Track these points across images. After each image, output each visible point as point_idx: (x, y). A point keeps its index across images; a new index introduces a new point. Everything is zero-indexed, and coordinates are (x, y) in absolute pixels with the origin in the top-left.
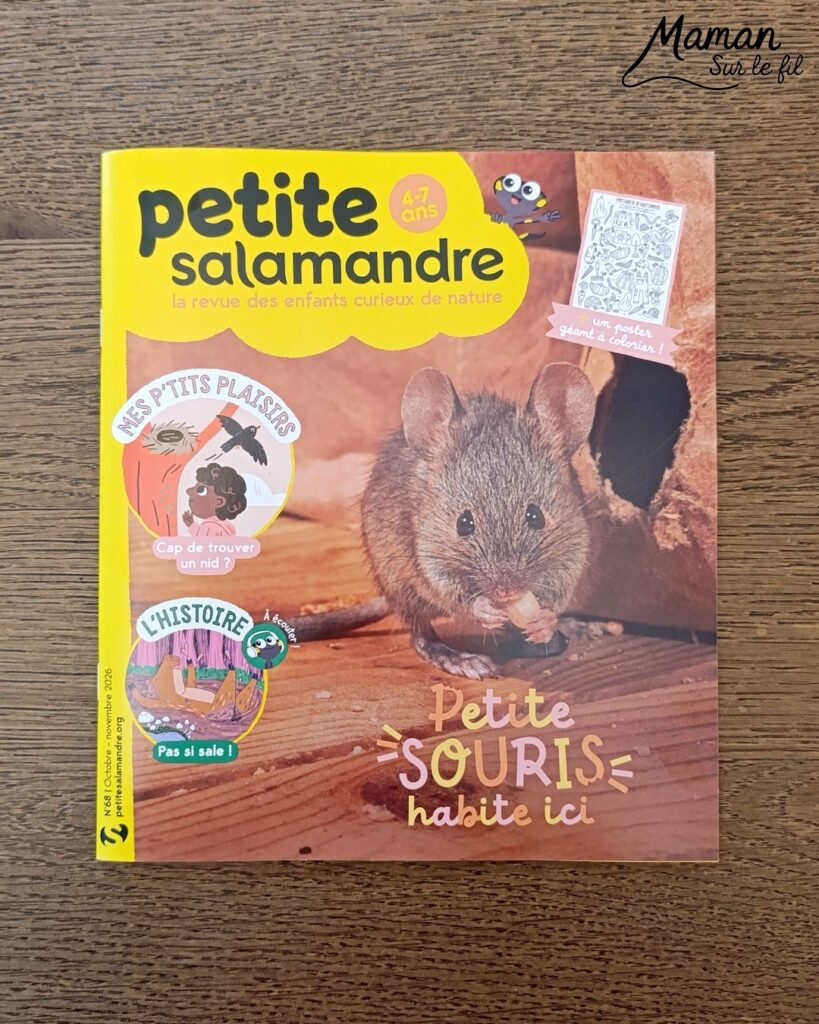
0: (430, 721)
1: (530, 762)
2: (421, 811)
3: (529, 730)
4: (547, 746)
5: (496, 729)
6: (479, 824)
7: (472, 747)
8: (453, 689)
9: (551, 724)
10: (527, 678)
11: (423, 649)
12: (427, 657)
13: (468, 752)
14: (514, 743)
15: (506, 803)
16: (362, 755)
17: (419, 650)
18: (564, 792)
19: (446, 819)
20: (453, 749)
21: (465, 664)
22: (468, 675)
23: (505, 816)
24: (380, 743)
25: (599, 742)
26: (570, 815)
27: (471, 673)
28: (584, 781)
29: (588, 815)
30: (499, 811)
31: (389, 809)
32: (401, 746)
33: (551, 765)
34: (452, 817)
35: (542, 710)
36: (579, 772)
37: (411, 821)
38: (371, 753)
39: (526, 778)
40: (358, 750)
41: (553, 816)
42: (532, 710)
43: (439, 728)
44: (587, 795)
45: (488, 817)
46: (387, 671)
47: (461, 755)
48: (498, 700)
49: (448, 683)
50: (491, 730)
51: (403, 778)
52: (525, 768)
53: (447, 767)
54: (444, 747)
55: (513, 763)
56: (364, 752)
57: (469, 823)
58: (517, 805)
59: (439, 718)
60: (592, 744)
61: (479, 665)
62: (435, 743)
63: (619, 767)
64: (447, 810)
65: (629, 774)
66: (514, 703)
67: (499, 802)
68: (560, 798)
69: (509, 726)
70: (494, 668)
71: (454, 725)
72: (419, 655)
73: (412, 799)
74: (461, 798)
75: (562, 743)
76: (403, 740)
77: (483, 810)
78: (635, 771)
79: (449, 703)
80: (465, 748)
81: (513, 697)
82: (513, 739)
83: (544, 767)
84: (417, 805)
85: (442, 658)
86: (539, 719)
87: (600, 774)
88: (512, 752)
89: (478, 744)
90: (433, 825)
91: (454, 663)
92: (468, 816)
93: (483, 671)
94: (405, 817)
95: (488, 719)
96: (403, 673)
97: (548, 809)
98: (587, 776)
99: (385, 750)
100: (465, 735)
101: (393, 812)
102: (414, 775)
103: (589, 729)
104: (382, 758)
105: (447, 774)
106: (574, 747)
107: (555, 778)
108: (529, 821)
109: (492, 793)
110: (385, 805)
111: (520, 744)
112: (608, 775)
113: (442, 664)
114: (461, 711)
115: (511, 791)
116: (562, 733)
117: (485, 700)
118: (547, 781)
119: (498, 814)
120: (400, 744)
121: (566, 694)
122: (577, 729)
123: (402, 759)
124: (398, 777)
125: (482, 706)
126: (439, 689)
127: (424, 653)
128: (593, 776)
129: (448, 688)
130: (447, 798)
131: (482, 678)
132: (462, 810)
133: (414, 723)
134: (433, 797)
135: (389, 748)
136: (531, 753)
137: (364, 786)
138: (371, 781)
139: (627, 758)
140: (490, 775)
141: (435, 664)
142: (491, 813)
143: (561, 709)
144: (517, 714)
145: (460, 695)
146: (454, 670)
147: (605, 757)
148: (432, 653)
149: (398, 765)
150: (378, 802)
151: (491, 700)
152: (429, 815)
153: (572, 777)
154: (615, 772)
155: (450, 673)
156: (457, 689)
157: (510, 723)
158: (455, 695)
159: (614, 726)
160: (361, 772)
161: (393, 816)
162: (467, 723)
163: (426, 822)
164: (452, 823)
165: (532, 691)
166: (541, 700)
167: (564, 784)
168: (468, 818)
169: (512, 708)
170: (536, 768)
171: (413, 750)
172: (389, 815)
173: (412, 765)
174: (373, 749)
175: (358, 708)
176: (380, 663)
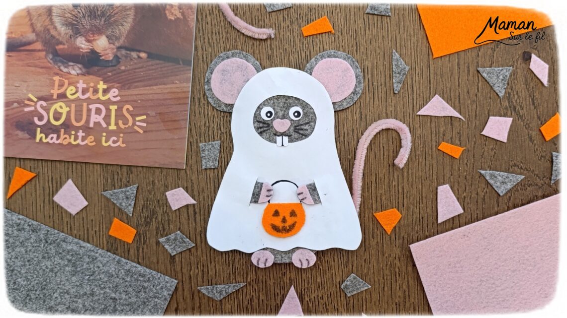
0: (51, 93)
1: (97, 116)
2: (43, 135)
3: (98, 101)
4: (106, 109)
5: (82, 99)
6: (70, 143)
7: (70, 107)
8: (64, 79)
9: (109, 98)
10: (99, 77)
11: (51, 59)
12: (53, 64)
13: (68, 109)
14: (91, 107)
15: (84, 134)
16: (17, 107)
17: (49, 60)
18: (113, 131)
19: (54, 140)
20: (61, 107)
21: (70, 68)
22: (71, 73)
23: (83, 140)
24: (27, 102)
25: (131, 109)
26: (114, 142)
27: (73, 72)
28: (122, 126)
29: (123, 143)
30: (80, 138)
31: (28, 133)
32: (36, 104)
33: (107, 118)
34: (58, 139)
35: (105, 92)
36: (120, 122)
37: (38, 140)
38: (22, 107)
39: (95, 123)
40: (15, 105)
41: (106, 142)
42: (101, 91)
43: (55, 97)
44: (124, 133)
45: (75, 141)
46: (33, 69)
47: (64, 110)
48: (85, 86)
49: (61, 76)
50: (80, 99)
51: (36, 119)
52: (94, 118)
53: (57, 116)
54: (56, 106)
55: (89, 116)
56: (19, 106)
57: (65, 143)
58: (89, 135)
59: (55, 92)
60: (128, 109)
61: (77, 69)
62: (52, 104)
63: (140, 121)
64: (55, 136)
65: (145, 125)
66: (92, 87)
67: (81, 134)
68: (110, 134)
69: (89, 98)
70: (84, 70)
71: (62, 96)
72: (49, 62)
73: (39, 130)
74: (63, 130)
75: (113, 108)
76: (37, 101)
77: (73, 137)
78: (147, 123)
79: (61, 85)
80: (67, 107)
81: (92, 84)
82: (90, 104)
83: (104, 119)
84: (41, 132)
85: (60, 64)
86: (103, 96)
87: (130, 124)
88: (89, 110)
89: (73, 106)
90: (48, 143)
91: (65, 67)
92: (65, 139)
93: (79, 72)
94: (34, 137)
95: (79, 94)
96: (41, 70)
97: (104, 139)
98: (124, 124)
99: (28, 105)
100: (67, 101)
101: (29, 135)
102: (41, 118)
103: (127, 102)
104: (27, 109)
105: (57, 119)
106: (119, 110)
107: (109, 124)
108: (94, 144)
109: (77, 129)
110: (26, 132)
111: (93, 107)
112: (134, 124)
113: (59, 67)
114: (66, 90)
115: (86, 129)
116: (114, 103)
117: (78, 85)
118: (104, 125)
119: (79, 139)
120: (36, 103)
121: (118, 85)
122: (121, 102)
123: (36, 110)
124: (33, 119)
125: (77, 88)
126: (57, 79)
127: (51, 61)
128: (127, 124)
129: (61, 79)
130: (56, 130)
131: (78, 75)
132: (62, 136)
133: (44, 93)
134: (49, 129)
135: (30, 105)
136: (98, 111)
137: (17, 122)
138: (21, 120)
139: (144, 117)
140: (78, 121)
141: (56, 67)
142: (76, 139)
143: (114, 92)
144: (93, 93)
145: (66, 82)
146: (65, 70)
147: (134, 116)
148: (55, 62)
149: (34, 113)
150: (22, 130)
151: (81, 85)
152: (46, 137)
153: (117, 124)
154: (138, 123)
155: (62, 71)
156: (66, 79)
157: (89, 97)
158: (64, 82)
159: (139, 101)
160: (16, 115)
161: (29, 137)
162: (69, 95)
163: (44, 140)
164: (57, 142)
165: (101, 83)
166: (105, 87)
167: (113, 127)
168: (65, 140)
169: (91, 90)
170: (100, 119)
171: (42, 107)
172: (27, 136)
173: (40, 113)
174: (23, 105)
175: (17, 85)
176: (30, 65)
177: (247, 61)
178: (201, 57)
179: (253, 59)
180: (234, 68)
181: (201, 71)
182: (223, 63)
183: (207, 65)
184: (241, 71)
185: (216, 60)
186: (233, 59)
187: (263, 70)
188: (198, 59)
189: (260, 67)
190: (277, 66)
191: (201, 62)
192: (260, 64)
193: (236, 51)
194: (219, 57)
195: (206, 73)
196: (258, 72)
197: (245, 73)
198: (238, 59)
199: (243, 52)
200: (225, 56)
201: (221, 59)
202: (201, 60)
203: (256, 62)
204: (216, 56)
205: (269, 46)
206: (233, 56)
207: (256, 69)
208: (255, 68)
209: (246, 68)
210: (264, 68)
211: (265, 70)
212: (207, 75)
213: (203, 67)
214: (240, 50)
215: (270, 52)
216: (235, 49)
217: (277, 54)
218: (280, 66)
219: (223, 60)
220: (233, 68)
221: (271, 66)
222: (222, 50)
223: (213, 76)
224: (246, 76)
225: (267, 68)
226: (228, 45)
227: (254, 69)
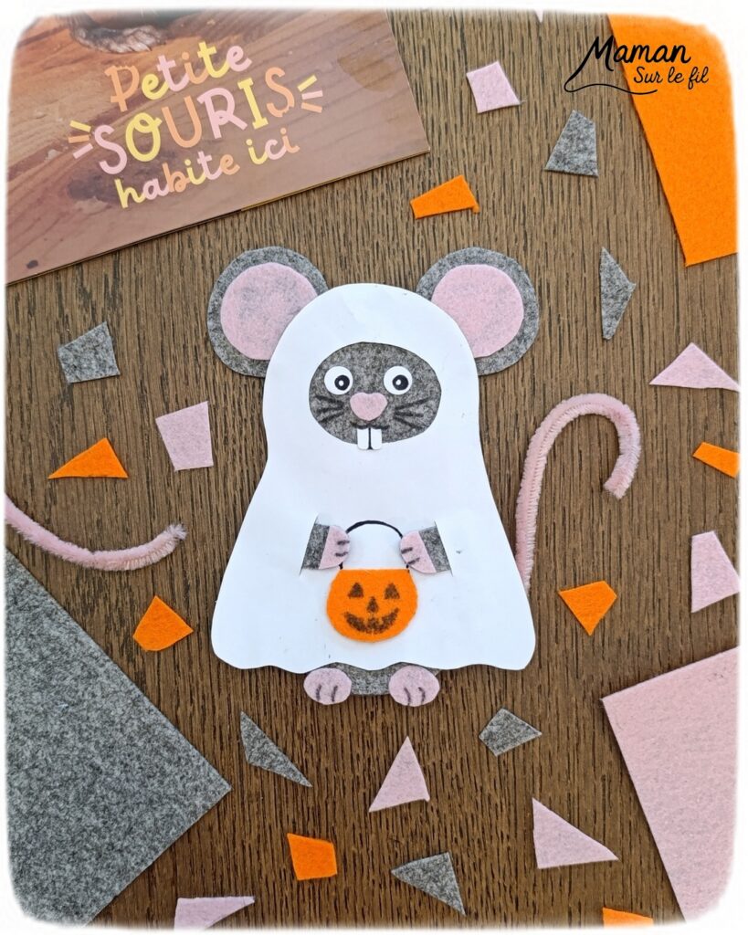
0: (113, 104)
1: (221, 112)
2: (131, 190)
3: (211, 82)
4: (233, 93)
5: (178, 92)
6: (190, 185)
7: (161, 116)
8: (126, 67)
9: (230, 70)
10: (193, 35)
11: (86, 38)
12: (92, 46)
13: (159, 121)
14: (200, 99)
15: (209, 158)
16: (58, 157)
17: (82, 41)
18: (263, 130)
19: (157, 191)
20: (144, 123)
21: (130, 40)
22: (136, 49)
23: (212, 170)
24: (72, 140)
25: (281, 73)
26: (275, 150)
27: (139, 46)
28: (278, 114)
29: (292, 145)
30: (205, 167)
31: (99, 199)
32: (92, 136)
33: (242, 108)
34: (162, 185)
35: (217, 59)
36: (271, 107)
37: (124, 204)
38: (67, 152)
39: (222, 127)
40: (52, 153)
41: (259, 155)
42: (208, 62)
43: (123, 108)
44: (286, 126)
45: (197, 176)
46: (57, 71)
47: (153, 126)
48: (173, 64)
49: (119, 63)
50: (174, 94)
51: (104, 165)
52: (217, 119)
53: (144, 142)
54: (134, 124)
55: (204, 118)
56: (59, 153)
57: (180, 187)
58: (221, 156)
59: (120, 98)
60: (274, 77)
61: (144, 36)
62: (125, 123)
63: (307, 90)
64: (155, 182)
65: (319, 94)
66: (187, 61)
67: (203, 159)
68: (260, 137)
69: (190, 84)
70: (159, 34)
71: (138, 101)
72: (84, 45)
73: (118, 183)
74: (165, 166)
75: (246, 85)
76: (93, 130)
77: (190, 171)
78: (323, 89)
79: (126, 81)
80: (154, 119)
81: (185, 56)
82: (198, 96)
83: (236, 113)
84: (125, 186)
85: (106, 41)
86: (217, 69)
87: (291, 102)
88: (201, 109)
89: (166, 110)
90: (146, 200)
91: (119, 43)
92: (176, 182)
93: (150, 41)
94: (118, 201)
95: (169, 84)
96: (74, 68)
97: (251, 151)
98: (279, 108)
99: (78, 145)
100: (151, 107)
101: (104, 200)
102: (113, 159)
103: (267, 63)
104: (78, 154)
105: (145, 148)
106: (259, 85)
107: (249, 119)
108: (237, 168)
109: (192, 152)
110: (95, 197)
111: (206, 98)
112: (299, 100)
113: (108, 47)
114: (140, 85)
115: (209, 144)
116: (243, 75)
117: (159, 68)
118: (242, 125)
119: (204, 172)
120: (91, 134)
121: (236, 37)
122: (256, 67)
123: (97, 148)
124: (99, 166)
125: (159, 74)
126: (112, 71)
127: (87, 42)
128: (285, 106)
129: (121, 68)
130: (152, 171)
131: (150, 47)
132: (170, 178)
133: (99, 110)
134: (137, 173)
135: (83, 143)
136: (219, 102)
137: (69, 186)
138: (75, 179)
139: (313, 79)
140: (185, 137)
141: (102, 49)
142: (198, 172)
143: (234, 53)
144: (194, 71)
145: (134, 70)
146: (122, 48)
147: (291, 85)
148: (96, 39)
149: (95, 155)
150: (87, 196)
151: (165, 65)
152: (139, 192)
153: (265, 113)
154: (305, 96)
155: (117, 53)
156: (130, 65)
157: (190, 82)
158: (130, 73)
159: (291, 53)
160: (61, 173)
161: (105, 204)
162: (148, 94)
163: (138, 199)
164: (164, 193)
165: (203, 45)
166: (213, 50)
167: (260, 122)
168: (178, 183)
169: (188, 66)
170: (228, 115)
171: (105, 137)
172: (101, 204)
173: (108, 150)
174: (67, 148)
175: (40, 114)
176: (48, 65)
177: (296, 268)
178: (200, 261)
179: (309, 266)
180: (268, 285)
181: (199, 289)
182: (245, 273)
183: (213, 277)
184: (285, 291)
185: (230, 266)
186: (267, 266)
187: (329, 289)
188: (194, 265)
189: (324, 283)
190: (359, 282)
191: (201, 271)
192: (324, 276)
193: (274, 248)
194: (237, 260)
195: (210, 294)
196: (319, 293)
197: (292, 294)
198: (276, 265)
199: (289, 251)
200: (250, 258)
201: (242, 264)
202: (200, 265)
203: (314, 272)
204: (230, 258)
205: (342, 238)
206: (266, 259)
207: (315, 287)
208: (312, 284)
209: (295, 285)
210: (331, 285)
211: (335, 289)
212: (212, 298)
213: (204, 282)
214: (280, 245)
215: (344, 250)
216: (271, 245)
217: (360, 254)
218: (366, 282)
219: (246, 266)
220: (266, 283)
221: (347, 282)
222: (245, 246)
223: (225, 301)
224: (293, 301)
225: (337, 285)
226: (255, 235)
227: (311, 286)
